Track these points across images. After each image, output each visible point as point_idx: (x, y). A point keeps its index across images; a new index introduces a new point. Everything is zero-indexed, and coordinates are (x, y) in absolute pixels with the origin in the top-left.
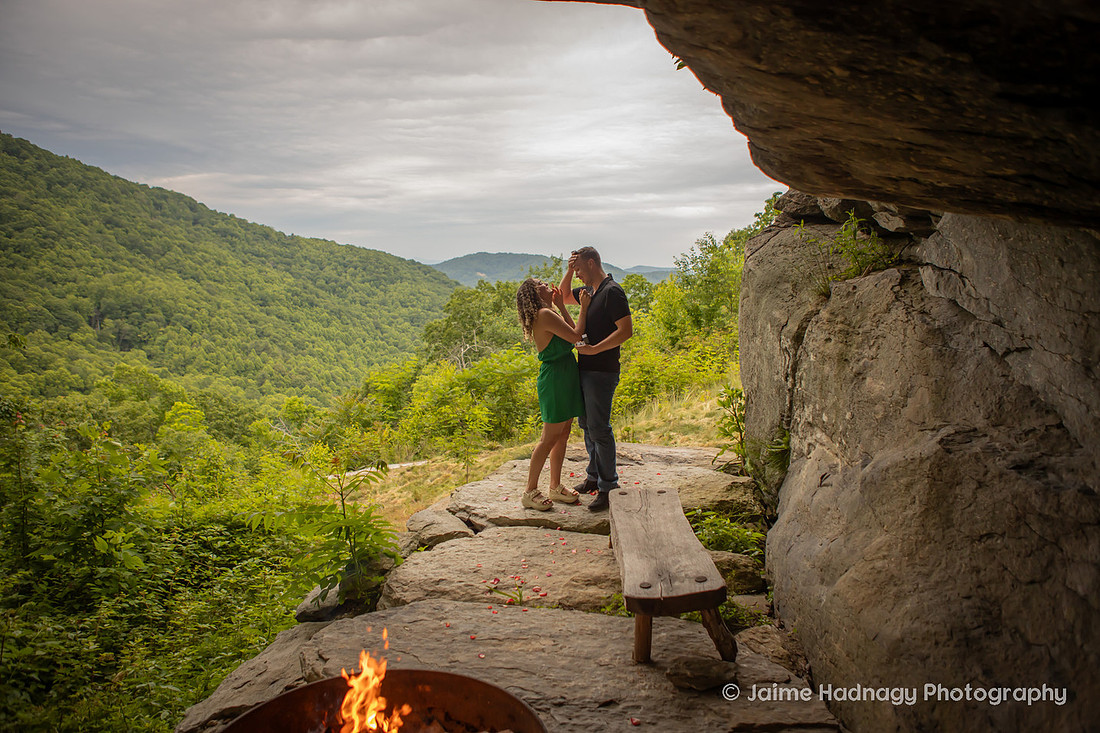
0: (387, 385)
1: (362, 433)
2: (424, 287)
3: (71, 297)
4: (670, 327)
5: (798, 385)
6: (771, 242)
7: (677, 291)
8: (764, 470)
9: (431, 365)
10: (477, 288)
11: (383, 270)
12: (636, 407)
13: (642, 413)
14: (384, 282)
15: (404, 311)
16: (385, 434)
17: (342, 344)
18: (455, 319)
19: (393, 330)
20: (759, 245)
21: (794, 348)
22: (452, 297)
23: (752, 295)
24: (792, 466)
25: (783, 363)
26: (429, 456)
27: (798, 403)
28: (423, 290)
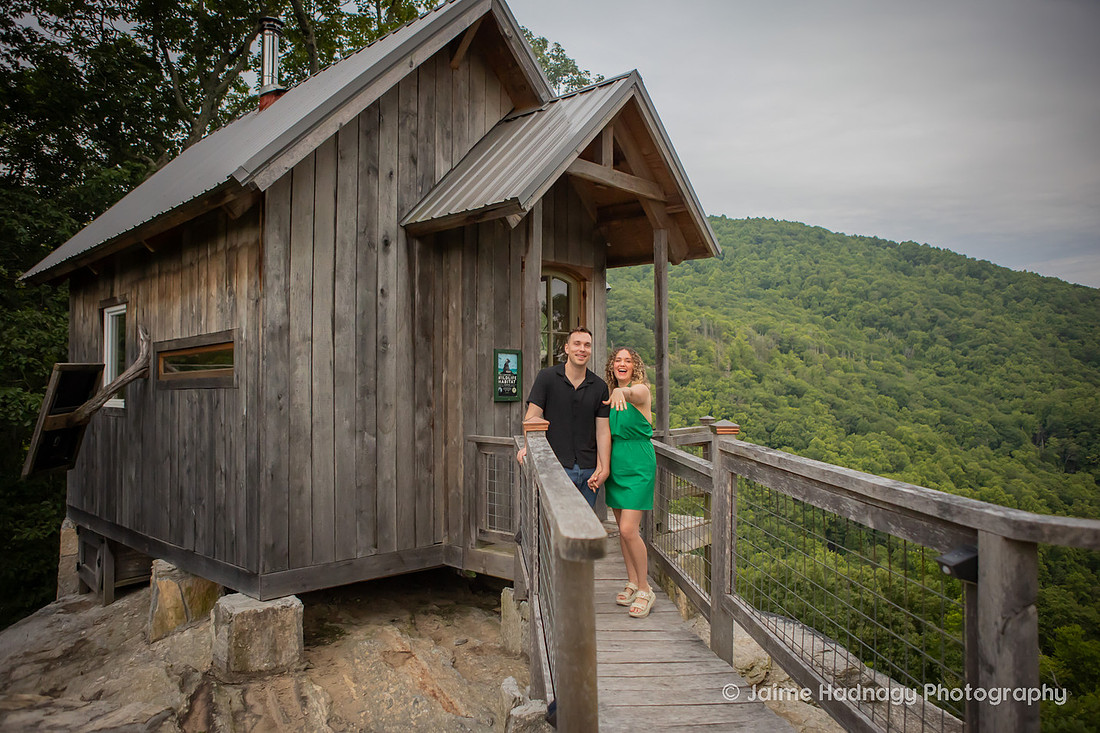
3: (1017, 413)
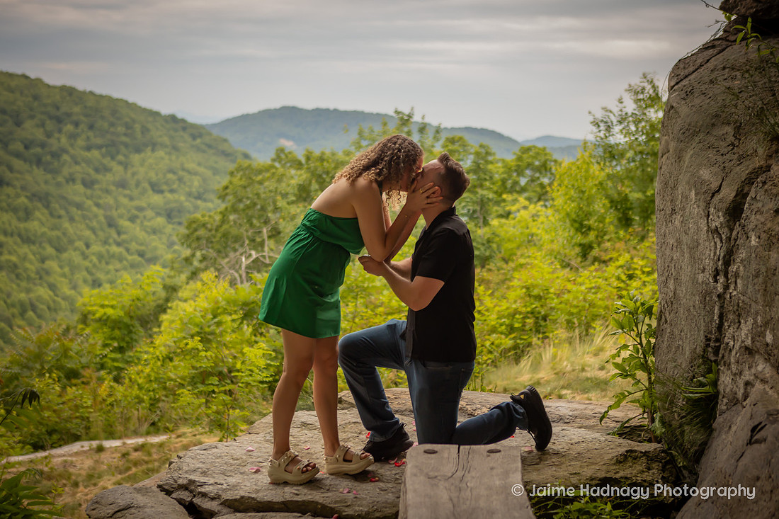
0: (110, 311)
1: (64, 388)
2: (191, 161)
4: (581, 226)
5: (732, 287)
6: (710, 65)
7: (595, 169)
8: (682, 433)
9: (192, 285)
10: (274, 160)
11: (121, 129)
12: (517, 353)
13: (525, 363)
14: (123, 149)
15: (157, 199)
16: (103, 390)
17: (50, 250)
18: (234, 210)
19: (136, 230)
20: (691, 69)
21: (728, 226)
22: (232, 174)
23: (672, 145)
24: (719, 419)
25: (711, 251)
26: (170, 426)
27: (731, 316)
28: (191, 166)
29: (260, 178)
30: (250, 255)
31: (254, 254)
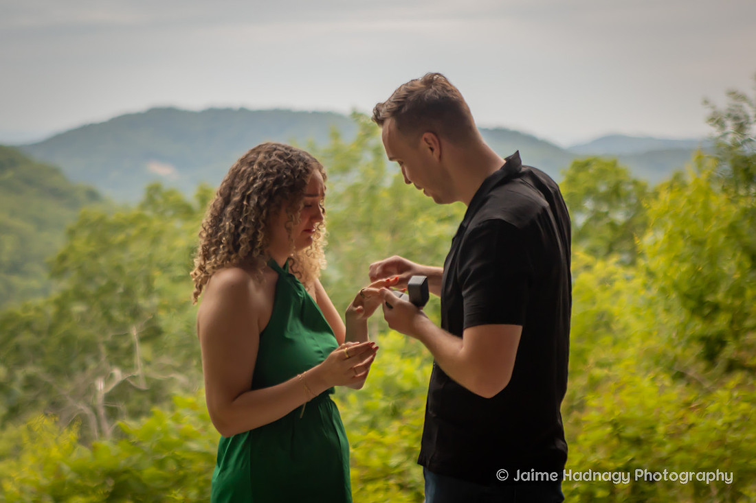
22: (72, 233)
29: (120, 237)
30: (112, 376)
31: (118, 374)
